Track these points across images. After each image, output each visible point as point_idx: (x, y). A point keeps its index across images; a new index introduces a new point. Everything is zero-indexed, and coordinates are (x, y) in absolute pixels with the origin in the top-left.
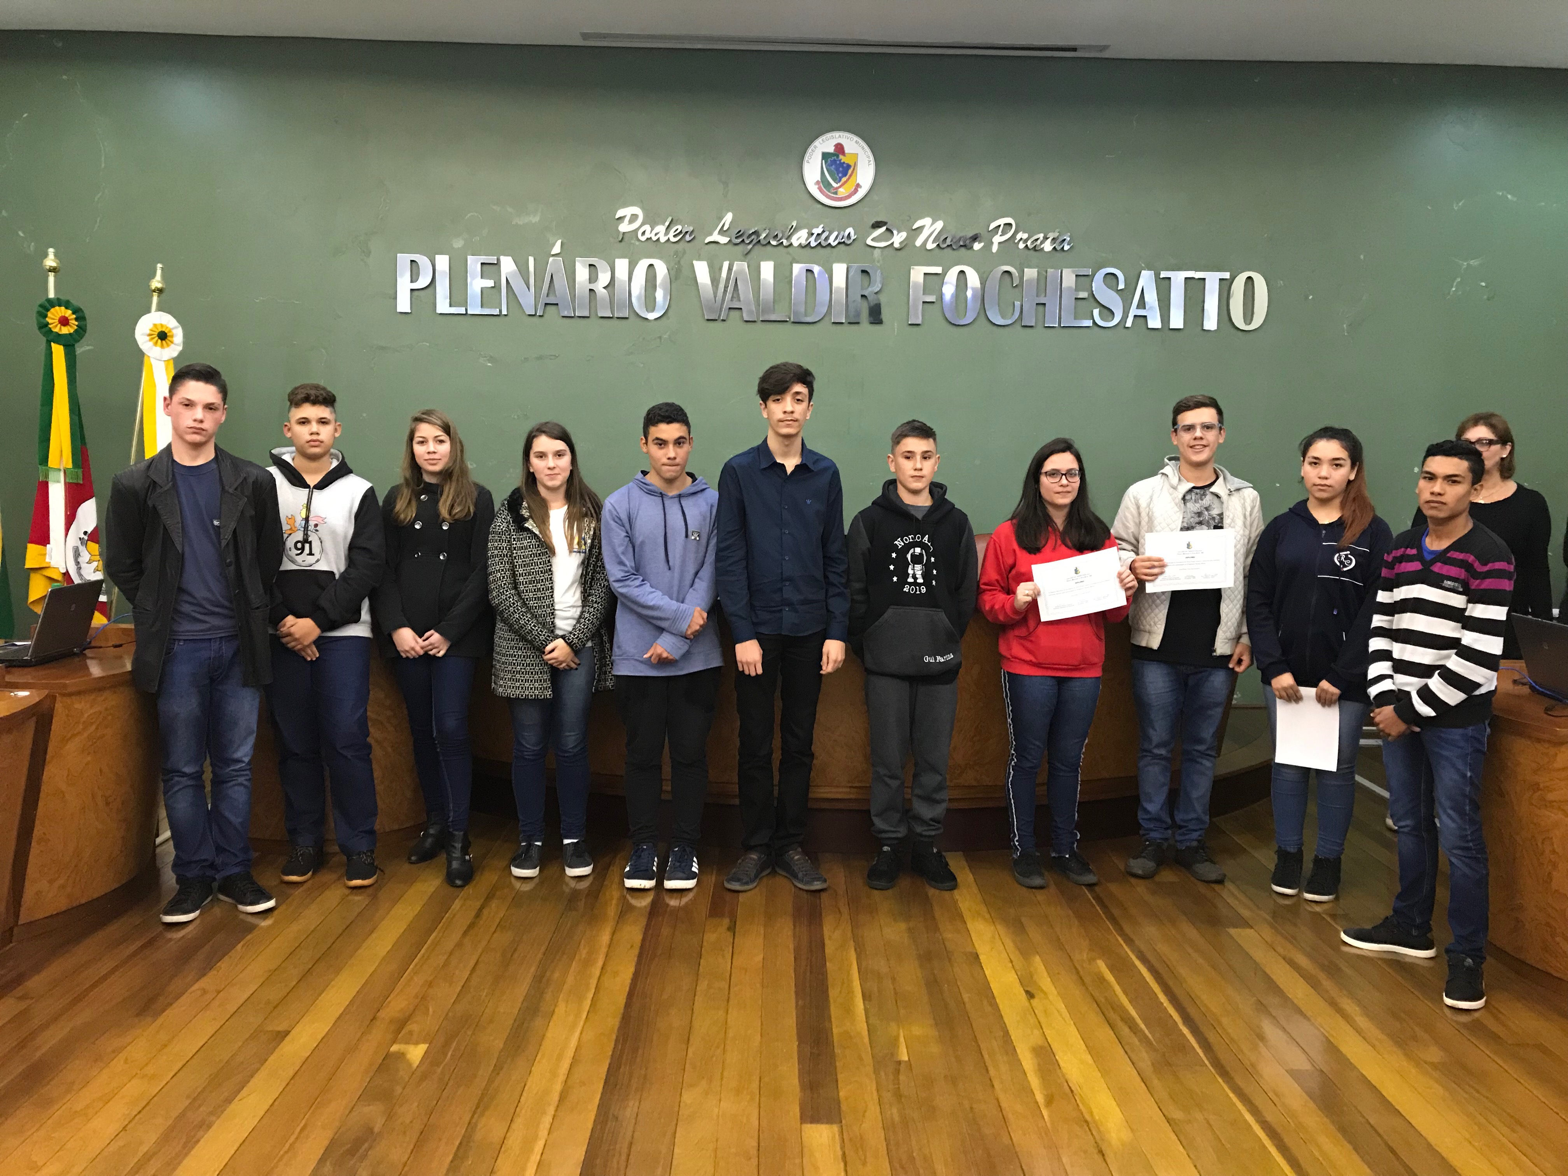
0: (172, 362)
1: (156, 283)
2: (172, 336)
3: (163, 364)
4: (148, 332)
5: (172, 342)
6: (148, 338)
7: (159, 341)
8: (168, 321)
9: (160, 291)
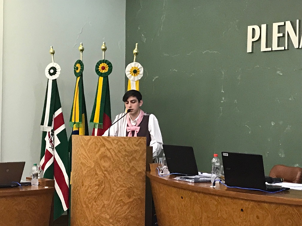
0: (138, 81)
1: (135, 51)
2: (139, 71)
3: (135, 83)
4: (130, 70)
5: (139, 74)
6: (130, 73)
7: (134, 73)
8: (138, 66)
9: (137, 54)
